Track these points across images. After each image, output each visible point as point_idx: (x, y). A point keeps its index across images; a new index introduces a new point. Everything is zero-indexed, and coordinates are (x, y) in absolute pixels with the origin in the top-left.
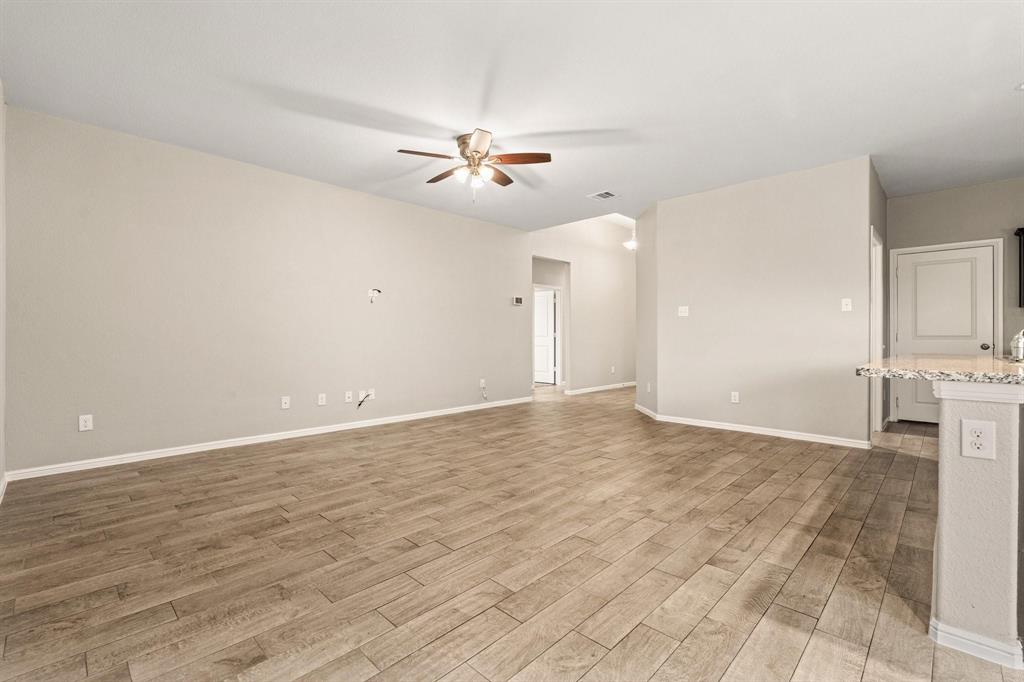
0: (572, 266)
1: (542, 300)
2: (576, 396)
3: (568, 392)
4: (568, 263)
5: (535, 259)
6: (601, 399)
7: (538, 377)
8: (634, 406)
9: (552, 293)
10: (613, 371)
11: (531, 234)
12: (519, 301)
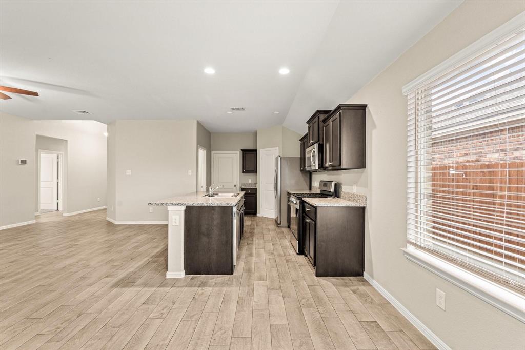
0: (68, 143)
1: (47, 161)
2: (71, 216)
3: (65, 215)
4: (66, 141)
5: (38, 137)
6: (86, 217)
7: (42, 206)
8: (105, 218)
9: (55, 156)
10: (98, 200)
11: (35, 121)
12: (24, 162)
